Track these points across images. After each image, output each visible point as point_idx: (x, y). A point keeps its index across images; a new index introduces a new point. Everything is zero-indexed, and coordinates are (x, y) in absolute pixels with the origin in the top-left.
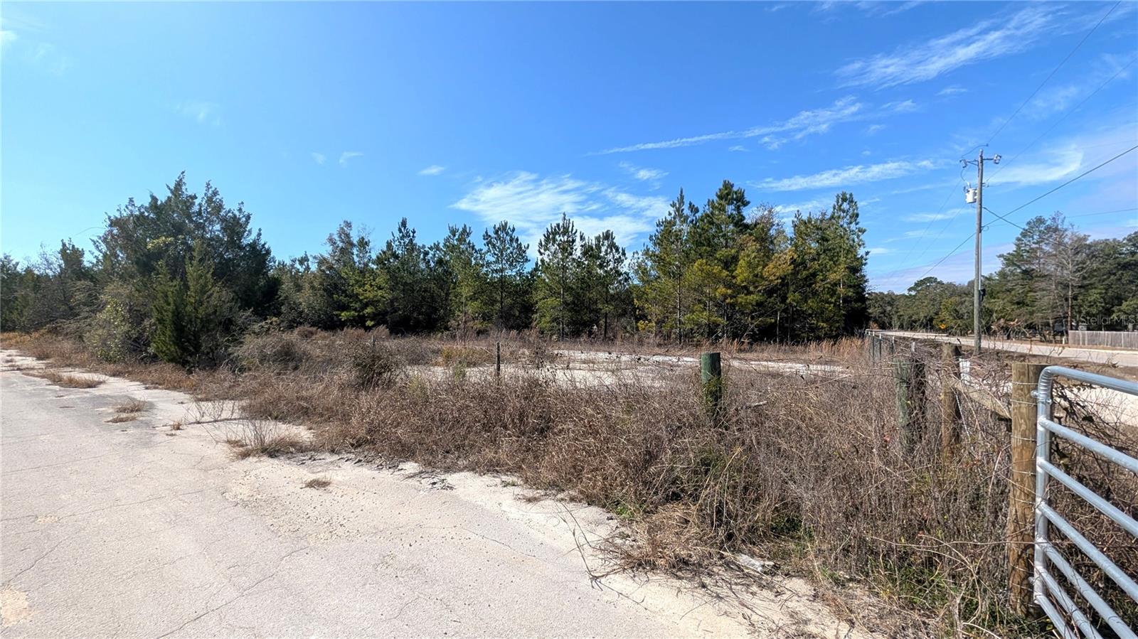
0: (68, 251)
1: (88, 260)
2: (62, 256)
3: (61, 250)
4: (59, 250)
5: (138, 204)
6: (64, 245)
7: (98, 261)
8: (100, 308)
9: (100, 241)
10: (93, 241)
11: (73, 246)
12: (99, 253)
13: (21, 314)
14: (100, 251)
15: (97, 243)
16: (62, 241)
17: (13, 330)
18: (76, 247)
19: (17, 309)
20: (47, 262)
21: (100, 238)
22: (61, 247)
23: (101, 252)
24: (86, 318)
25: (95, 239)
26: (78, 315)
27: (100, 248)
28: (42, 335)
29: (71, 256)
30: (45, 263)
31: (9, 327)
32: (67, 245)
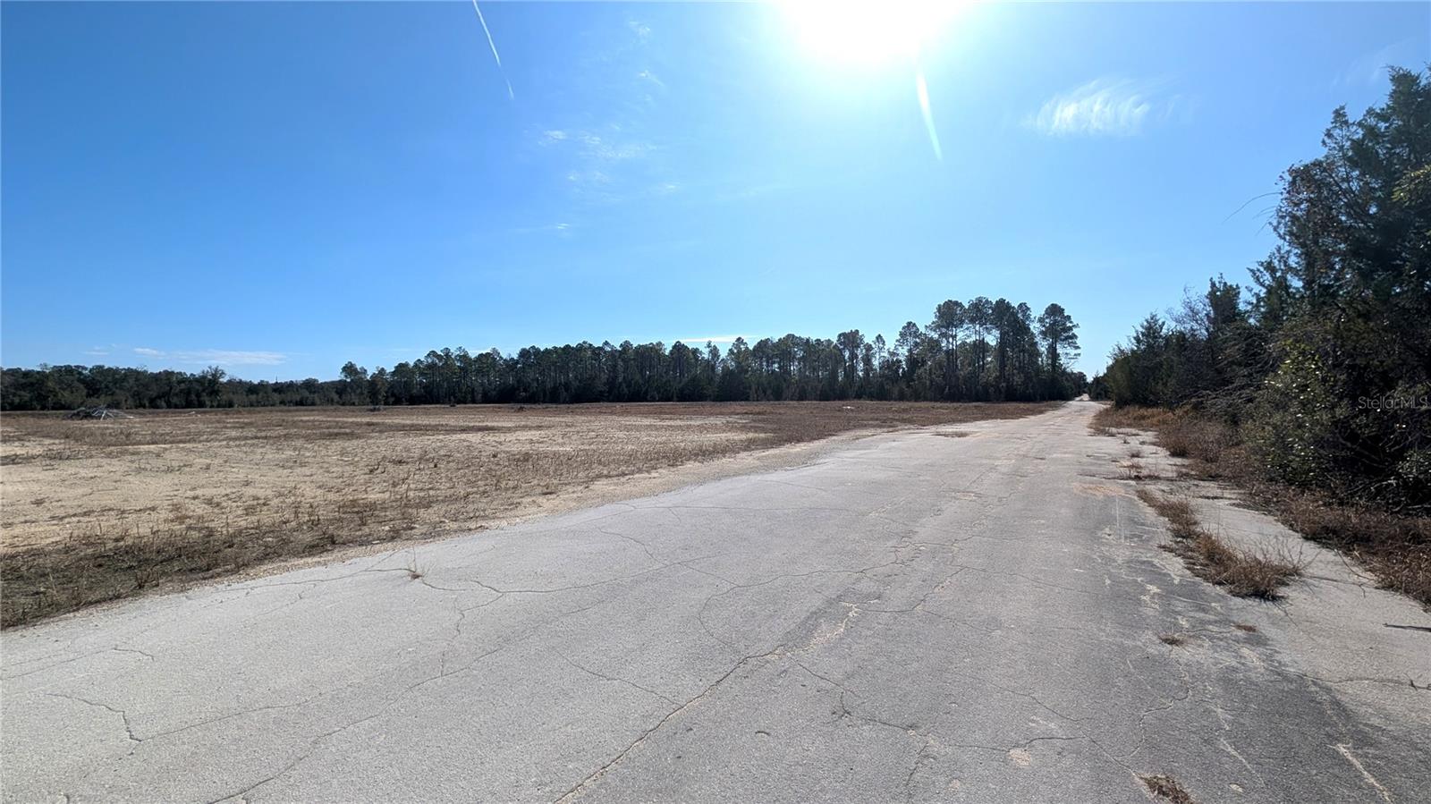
0: (1218, 293)
1: (1245, 301)
2: (1211, 301)
3: (1210, 293)
4: (1206, 293)
5: (1355, 115)
6: (1213, 285)
7: (1259, 299)
8: (1271, 367)
9: (1262, 269)
10: (1252, 271)
11: (1225, 284)
12: (1261, 288)
13: (1165, 385)
14: (1262, 284)
15: (1258, 274)
16: (1211, 279)
17: (1155, 405)
18: (1229, 284)
19: (1162, 379)
20: (1193, 311)
21: (1262, 264)
22: (1210, 290)
23: (1263, 286)
24: (1242, 387)
25: (1255, 266)
26: (1230, 382)
27: (1261, 280)
28: (1186, 412)
29: (1223, 299)
30: (1191, 314)
31: (1151, 401)
32: (1217, 285)
